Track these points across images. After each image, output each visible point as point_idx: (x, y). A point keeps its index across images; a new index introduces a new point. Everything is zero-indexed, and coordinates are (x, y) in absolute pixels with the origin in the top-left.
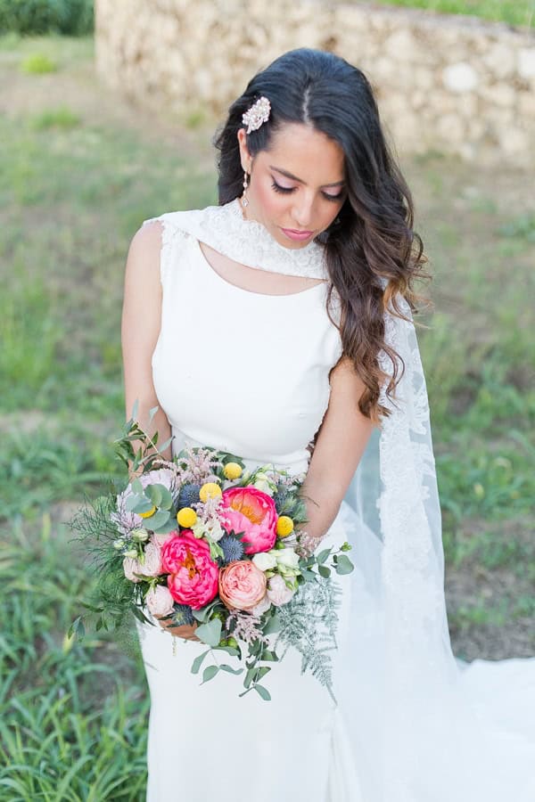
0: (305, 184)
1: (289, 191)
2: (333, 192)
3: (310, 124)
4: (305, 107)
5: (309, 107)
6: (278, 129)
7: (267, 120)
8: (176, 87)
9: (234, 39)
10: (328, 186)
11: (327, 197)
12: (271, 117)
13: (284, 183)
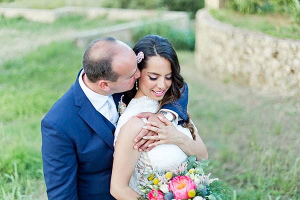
0: (160, 75)
1: (155, 79)
2: (169, 76)
3: (158, 55)
4: (155, 51)
5: (157, 51)
6: (148, 59)
7: (143, 58)
8: (221, 69)
9: (241, 52)
10: (167, 75)
11: (168, 79)
12: (145, 57)
13: (154, 77)
